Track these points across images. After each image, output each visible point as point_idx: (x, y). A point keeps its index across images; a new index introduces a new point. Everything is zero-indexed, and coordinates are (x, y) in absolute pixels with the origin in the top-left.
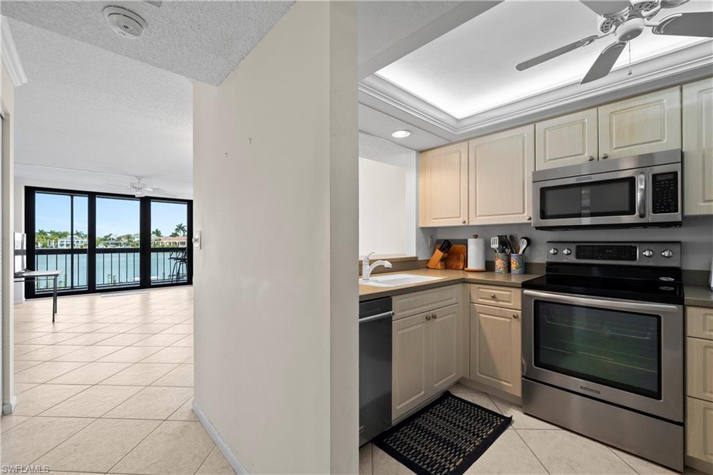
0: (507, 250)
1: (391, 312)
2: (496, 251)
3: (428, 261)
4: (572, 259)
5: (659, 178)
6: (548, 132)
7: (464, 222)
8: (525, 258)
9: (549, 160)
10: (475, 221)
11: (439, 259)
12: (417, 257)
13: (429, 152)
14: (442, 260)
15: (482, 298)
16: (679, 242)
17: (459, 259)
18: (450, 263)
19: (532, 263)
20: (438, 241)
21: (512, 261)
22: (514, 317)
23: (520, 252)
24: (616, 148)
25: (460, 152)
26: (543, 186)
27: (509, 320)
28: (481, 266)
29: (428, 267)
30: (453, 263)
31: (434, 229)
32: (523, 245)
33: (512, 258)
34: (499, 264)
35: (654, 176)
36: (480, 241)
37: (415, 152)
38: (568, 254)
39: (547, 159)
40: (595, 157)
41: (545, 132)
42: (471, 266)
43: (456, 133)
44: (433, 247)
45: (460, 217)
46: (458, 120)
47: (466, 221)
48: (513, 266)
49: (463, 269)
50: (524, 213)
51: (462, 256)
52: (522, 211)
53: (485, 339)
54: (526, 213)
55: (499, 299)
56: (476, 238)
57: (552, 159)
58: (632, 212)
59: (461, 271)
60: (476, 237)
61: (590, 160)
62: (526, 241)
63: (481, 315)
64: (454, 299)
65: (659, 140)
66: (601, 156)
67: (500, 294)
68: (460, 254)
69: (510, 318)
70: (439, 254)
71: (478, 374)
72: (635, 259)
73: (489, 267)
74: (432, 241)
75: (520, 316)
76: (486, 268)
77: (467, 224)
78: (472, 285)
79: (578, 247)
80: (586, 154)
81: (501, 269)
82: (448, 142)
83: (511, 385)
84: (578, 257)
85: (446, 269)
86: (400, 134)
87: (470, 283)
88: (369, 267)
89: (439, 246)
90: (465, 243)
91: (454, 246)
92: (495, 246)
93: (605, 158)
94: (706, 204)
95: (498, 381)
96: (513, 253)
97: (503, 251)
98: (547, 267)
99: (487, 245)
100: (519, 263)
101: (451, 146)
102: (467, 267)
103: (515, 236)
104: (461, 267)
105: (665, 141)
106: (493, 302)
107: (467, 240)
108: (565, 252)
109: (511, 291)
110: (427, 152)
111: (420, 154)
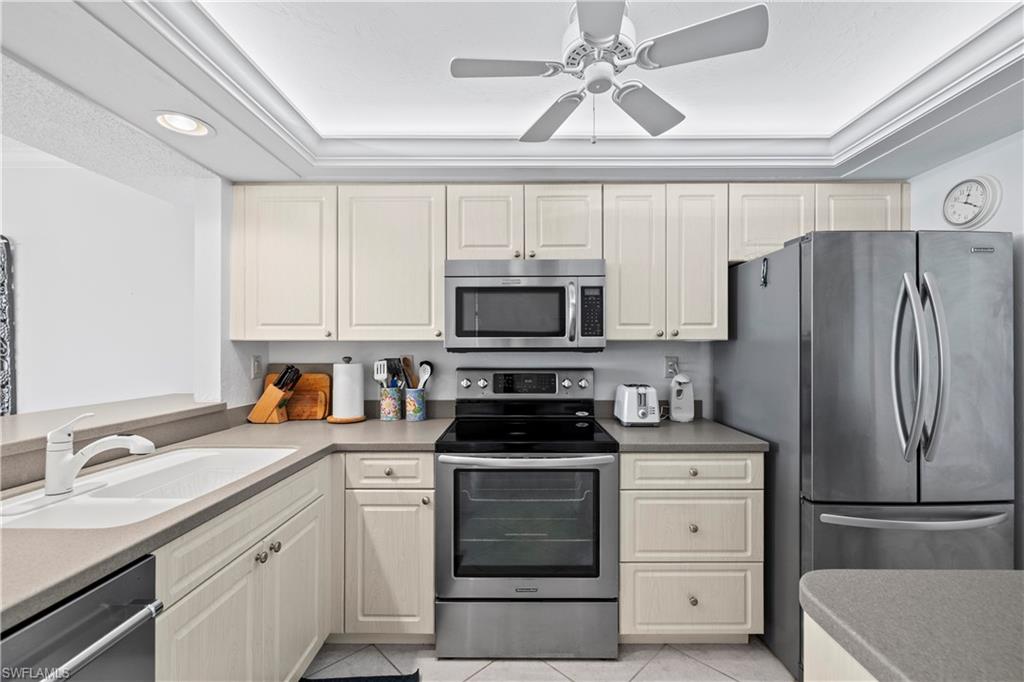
0: (399, 383)
1: (151, 607)
2: (382, 384)
3: (250, 408)
4: (489, 394)
5: (587, 293)
6: (464, 204)
7: (329, 335)
8: (427, 393)
9: (466, 246)
10: (348, 334)
11: (276, 403)
12: (225, 404)
13: (255, 187)
14: (283, 404)
15: (366, 477)
16: (591, 369)
17: (315, 400)
18: (298, 409)
19: (435, 401)
20: (271, 368)
21: (408, 400)
22: (424, 502)
23: (420, 386)
24: (543, 246)
25: (321, 203)
26: (461, 285)
27: (414, 509)
28: (358, 412)
29: (250, 422)
30: (302, 407)
31: (264, 345)
32: (424, 374)
33: (408, 396)
34: (388, 406)
35: (583, 289)
36: (356, 369)
37: (220, 180)
38: (485, 387)
39: (463, 244)
40: (522, 253)
41: (460, 202)
42: (339, 413)
43: (315, 164)
44: (260, 381)
45: (320, 324)
46: (320, 139)
47: (333, 331)
48: (410, 408)
49: (324, 418)
50: (429, 324)
51: (321, 396)
52: (427, 322)
53: (373, 551)
54: (433, 326)
55: (399, 475)
56: (348, 362)
57: (470, 246)
58: (561, 333)
59: (320, 425)
60: (348, 360)
61: (517, 256)
62: (428, 368)
63: (366, 509)
64: (316, 491)
65: (584, 245)
66: (528, 253)
67: (399, 466)
68: (316, 391)
69: (418, 505)
70: (274, 394)
71: (361, 618)
72: (554, 392)
73: (371, 411)
74: (259, 366)
75: (432, 500)
76: (366, 413)
77: (333, 338)
78: (349, 455)
79: (495, 376)
80: (511, 247)
81: (391, 415)
82: (298, 178)
83: (416, 620)
84: (495, 391)
85: (289, 420)
86: (181, 124)
87: (345, 452)
88: (70, 456)
89: (275, 377)
90: (327, 370)
91: (305, 376)
92: (382, 376)
93: (532, 256)
94: (622, 327)
95: (396, 619)
96: (409, 387)
97: (393, 385)
98: (456, 407)
99: (368, 373)
100: (418, 402)
101: (301, 188)
102: (330, 413)
103: (410, 358)
104: (320, 415)
105: (589, 247)
106: (388, 482)
107: (331, 366)
108: (481, 383)
109: (417, 459)
110: (247, 187)
111: (231, 187)
